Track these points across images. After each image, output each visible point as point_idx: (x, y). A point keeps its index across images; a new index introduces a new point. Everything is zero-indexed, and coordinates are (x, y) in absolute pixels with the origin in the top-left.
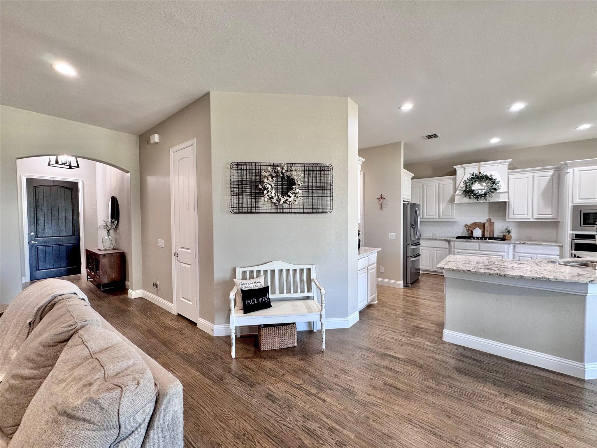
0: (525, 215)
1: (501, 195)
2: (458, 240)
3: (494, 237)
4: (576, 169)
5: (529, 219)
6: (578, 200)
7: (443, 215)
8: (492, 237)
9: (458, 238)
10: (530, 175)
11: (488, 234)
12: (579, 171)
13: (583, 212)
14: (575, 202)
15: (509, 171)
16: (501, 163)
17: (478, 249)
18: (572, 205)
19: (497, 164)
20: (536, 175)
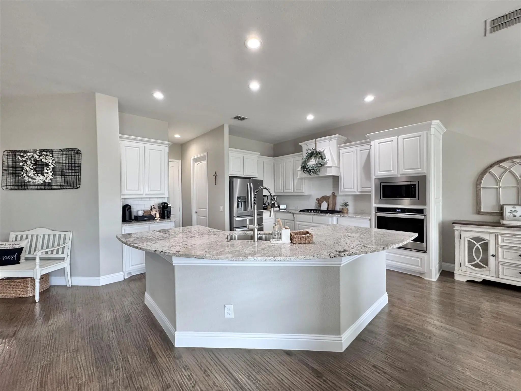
0: (351, 188)
1: (328, 169)
2: (300, 213)
3: (336, 210)
4: (377, 141)
5: (355, 192)
6: (378, 173)
7: (296, 189)
8: (334, 210)
9: (301, 211)
10: (354, 149)
11: (331, 208)
12: (379, 143)
13: (382, 184)
14: (376, 174)
15: (339, 146)
16: (331, 139)
17: (311, 222)
18: (375, 177)
19: (329, 140)
20: (359, 148)
